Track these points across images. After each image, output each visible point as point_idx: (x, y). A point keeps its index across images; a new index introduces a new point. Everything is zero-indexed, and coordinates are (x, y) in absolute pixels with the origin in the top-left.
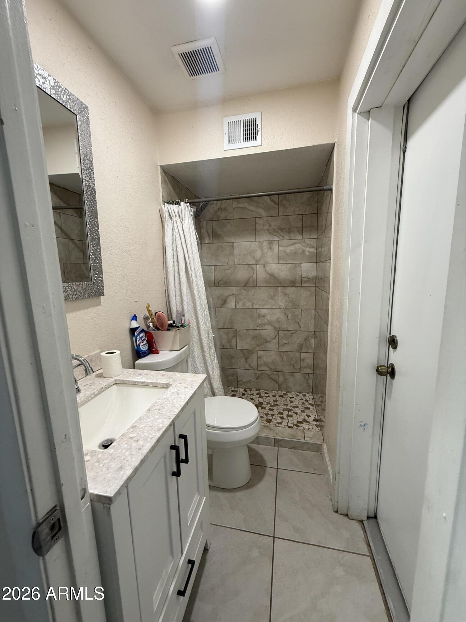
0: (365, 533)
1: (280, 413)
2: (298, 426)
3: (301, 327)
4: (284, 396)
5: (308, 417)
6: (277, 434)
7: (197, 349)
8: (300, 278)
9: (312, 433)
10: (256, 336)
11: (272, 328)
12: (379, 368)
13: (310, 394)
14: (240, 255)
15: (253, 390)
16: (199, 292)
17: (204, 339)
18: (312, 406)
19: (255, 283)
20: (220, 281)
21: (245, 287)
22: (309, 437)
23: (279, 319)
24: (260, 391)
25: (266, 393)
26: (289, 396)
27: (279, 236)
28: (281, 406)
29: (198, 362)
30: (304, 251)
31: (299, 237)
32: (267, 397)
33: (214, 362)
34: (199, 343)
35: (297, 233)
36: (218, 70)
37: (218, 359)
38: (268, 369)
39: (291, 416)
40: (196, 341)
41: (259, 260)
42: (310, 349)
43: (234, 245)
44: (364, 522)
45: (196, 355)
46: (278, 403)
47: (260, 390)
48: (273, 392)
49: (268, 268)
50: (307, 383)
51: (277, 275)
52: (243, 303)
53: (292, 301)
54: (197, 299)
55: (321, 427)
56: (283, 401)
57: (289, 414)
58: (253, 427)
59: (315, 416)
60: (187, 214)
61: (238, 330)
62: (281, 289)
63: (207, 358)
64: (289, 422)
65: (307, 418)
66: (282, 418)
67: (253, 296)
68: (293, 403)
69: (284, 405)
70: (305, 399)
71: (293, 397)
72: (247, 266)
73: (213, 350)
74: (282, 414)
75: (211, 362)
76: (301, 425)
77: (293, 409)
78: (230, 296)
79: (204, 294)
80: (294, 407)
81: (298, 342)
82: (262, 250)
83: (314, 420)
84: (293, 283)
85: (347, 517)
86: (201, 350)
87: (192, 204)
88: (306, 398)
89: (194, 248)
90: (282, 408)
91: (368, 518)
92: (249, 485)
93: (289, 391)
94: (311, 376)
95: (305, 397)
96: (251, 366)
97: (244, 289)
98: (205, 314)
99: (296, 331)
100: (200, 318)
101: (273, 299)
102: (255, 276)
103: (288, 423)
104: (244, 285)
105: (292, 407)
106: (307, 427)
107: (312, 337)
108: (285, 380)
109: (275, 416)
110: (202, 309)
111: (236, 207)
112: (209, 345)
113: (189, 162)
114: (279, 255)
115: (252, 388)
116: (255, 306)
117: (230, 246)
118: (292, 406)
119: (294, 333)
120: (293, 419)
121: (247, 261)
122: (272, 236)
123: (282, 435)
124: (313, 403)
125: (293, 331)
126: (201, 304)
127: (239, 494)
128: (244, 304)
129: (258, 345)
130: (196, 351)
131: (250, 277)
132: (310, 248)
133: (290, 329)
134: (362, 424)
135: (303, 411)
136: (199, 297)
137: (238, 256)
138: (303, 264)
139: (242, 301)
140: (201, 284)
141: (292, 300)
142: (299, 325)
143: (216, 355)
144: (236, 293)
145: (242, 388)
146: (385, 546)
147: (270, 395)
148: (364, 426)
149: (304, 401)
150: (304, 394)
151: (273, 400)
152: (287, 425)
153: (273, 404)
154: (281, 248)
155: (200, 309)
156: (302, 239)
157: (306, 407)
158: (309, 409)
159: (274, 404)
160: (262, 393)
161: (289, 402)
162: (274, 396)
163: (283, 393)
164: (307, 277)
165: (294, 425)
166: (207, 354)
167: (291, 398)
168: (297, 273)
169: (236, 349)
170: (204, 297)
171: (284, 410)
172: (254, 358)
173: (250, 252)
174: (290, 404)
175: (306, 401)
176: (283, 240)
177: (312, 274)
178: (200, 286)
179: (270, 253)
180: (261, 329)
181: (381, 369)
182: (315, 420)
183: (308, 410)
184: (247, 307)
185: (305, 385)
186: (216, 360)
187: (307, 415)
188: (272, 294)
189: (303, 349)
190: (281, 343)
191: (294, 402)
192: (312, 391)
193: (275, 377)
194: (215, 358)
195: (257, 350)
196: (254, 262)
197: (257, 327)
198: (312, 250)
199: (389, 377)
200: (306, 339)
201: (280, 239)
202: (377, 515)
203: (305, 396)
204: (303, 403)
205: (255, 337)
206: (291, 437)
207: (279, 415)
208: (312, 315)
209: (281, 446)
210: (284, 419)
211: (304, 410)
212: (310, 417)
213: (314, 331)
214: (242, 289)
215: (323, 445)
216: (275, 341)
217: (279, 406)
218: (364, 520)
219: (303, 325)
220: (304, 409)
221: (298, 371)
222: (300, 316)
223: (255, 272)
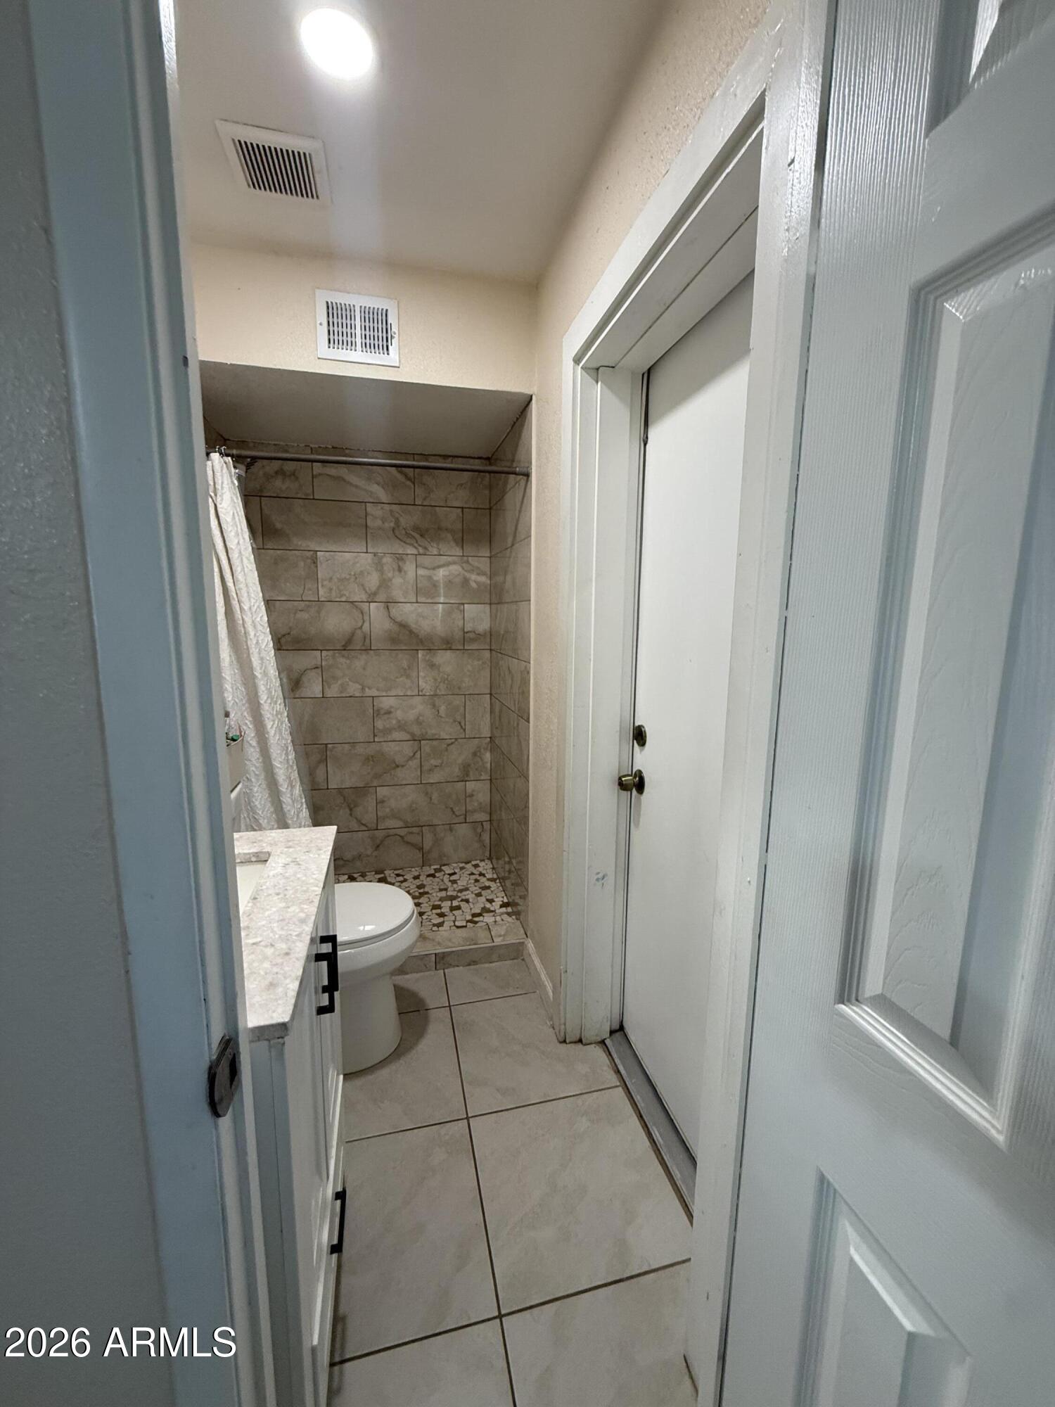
0: (610, 1057)
1: (435, 907)
2: (476, 923)
3: (465, 730)
4: (437, 875)
5: (491, 903)
6: (439, 944)
7: (260, 790)
8: (461, 633)
9: (505, 927)
10: (372, 757)
11: (408, 737)
12: (623, 779)
13: (486, 861)
14: (331, 579)
15: (367, 874)
16: (262, 659)
17: (279, 766)
18: (493, 883)
19: (368, 641)
20: (284, 636)
21: (345, 650)
22: (500, 936)
23: (421, 718)
24: (384, 874)
25: (398, 875)
26: (447, 872)
27: (416, 545)
28: (434, 894)
29: (264, 819)
30: (466, 581)
31: (458, 552)
32: (402, 882)
33: (301, 814)
34: (262, 776)
35: (453, 544)
36: (317, 197)
37: (308, 807)
38: (400, 824)
39: (458, 908)
40: (257, 773)
41: (375, 594)
42: (483, 773)
43: (316, 558)
44: (606, 1041)
45: (257, 803)
46: (426, 890)
47: (385, 872)
48: (413, 869)
49: (394, 611)
50: (480, 841)
51: (413, 626)
52: (342, 685)
53: (447, 679)
54: (259, 676)
55: (517, 914)
56: (435, 884)
57: (454, 905)
58: (408, 929)
59: (503, 897)
60: (226, 482)
61: (329, 746)
62: (423, 655)
63: (286, 808)
64: (457, 919)
65: (488, 905)
66: (442, 915)
67: (364, 669)
68: (457, 883)
69: (441, 890)
70: (478, 873)
71: (455, 873)
72: (348, 606)
73: (298, 790)
74: (439, 907)
75: (296, 816)
76: (481, 918)
77: (459, 894)
78: (308, 671)
79: (273, 666)
80: (461, 891)
81: (460, 761)
82: (381, 572)
83: (501, 906)
84: (448, 644)
85: (580, 1044)
86: (268, 792)
87: (237, 460)
88: (480, 869)
89: (245, 561)
90: (437, 896)
91: (612, 1032)
92: (398, 1052)
93: (446, 863)
94: (487, 826)
95: (477, 869)
96: (364, 822)
97: (343, 656)
98: (278, 710)
99: (456, 739)
100: (268, 719)
101: (408, 677)
102: (366, 627)
103: (454, 922)
104: (343, 646)
105: (456, 892)
106: (493, 919)
107: (486, 749)
108: (437, 841)
109: (426, 914)
110: (272, 699)
111: (320, 474)
112: (290, 778)
113: (231, 364)
114: (418, 586)
115: (367, 870)
116: (368, 692)
117: (307, 558)
118: (457, 889)
119: (452, 743)
120: (463, 912)
121: (347, 595)
122: (402, 544)
123: (450, 944)
124: (495, 876)
125: (450, 739)
126: (268, 687)
127: (384, 1073)
128: (343, 688)
129: (377, 776)
130: (257, 795)
131: (355, 629)
132: (478, 574)
133: (444, 735)
134: (600, 876)
135: (479, 895)
136: (264, 671)
137: (325, 583)
138: (465, 605)
139: (339, 682)
140: (265, 644)
141: (446, 676)
142: (462, 727)
143: (304, 800)
144: (323, 663)
145: (343, 874)
146: (640, 1061)
147: (408, 878)
148: (603, 879)
149: (477, 877)
150: (473, 863)
151: (415, 886)
152: (455, 925)
153: (417, 894)
154: (421, 572)
155: (268, 698)
156: (463, 556)
157: (483, 885)
158: (489, 888)
159: (420, 893)
160: (390, 876)
161: (450, 884)
162: (416, 878)
163: (435, 869)
164: (474, 632)
165: (468, 921)
166: (286, 799)
167: (451, 875)
168: (453, 623)
169: (328, 789)
170: (272, 672)
171: (442, 899)
172: (370, 803)
173: (355, 575)
174: (452, 886)
175: (481, 874)
176: (425, 555)
177: (484, 626)
178: (263, 647)
179: (398, 581)
180: (383, 740)
181: (625, 780)
182: (504, 905)
183: (489, 891)
184: (351, 694)
185: (476, 845)
186: (304, 810)
187: (488, 900)
188: (406, 667)
189: (471, 773)
190: (425, 768)
191: (458, 881)
192: (488, 856)
193: (415, 839)
194: (302, 806)
195: (376, 787)
196: (364, 597)
197: (375, 736)
198: (483, 579)
199: (634, 791)
200: (475, 754)
201: (419, 552)
202: (625, 1024)
203: (476, 866)
204: (477, 881)
205: (369, 759)
206: (468, 943)
207: (434, 911)
208: (486, 705)
209: (450, 966)
210: (446, 916)
211: (480, 893)
212: (494, 901)
213: (490, 738)
214: (337, 655)
215: (526, 942)
216: (414, 763)
217: (431, 894)
218: (605, 1039)
219: (467, 727)
220: (480, 890)
221: (461, 819)
222: (462, 708)
223: (366, 618)
